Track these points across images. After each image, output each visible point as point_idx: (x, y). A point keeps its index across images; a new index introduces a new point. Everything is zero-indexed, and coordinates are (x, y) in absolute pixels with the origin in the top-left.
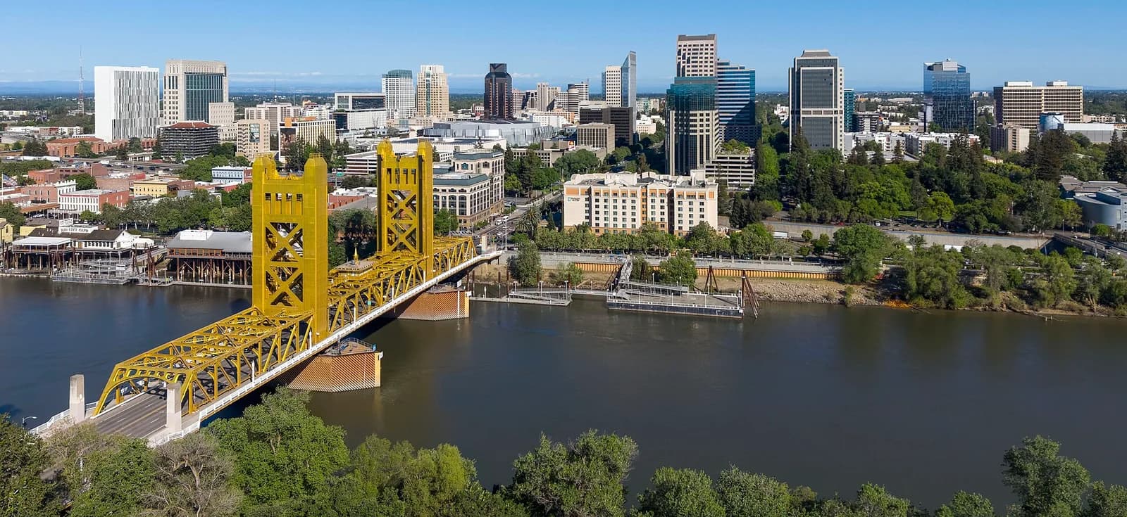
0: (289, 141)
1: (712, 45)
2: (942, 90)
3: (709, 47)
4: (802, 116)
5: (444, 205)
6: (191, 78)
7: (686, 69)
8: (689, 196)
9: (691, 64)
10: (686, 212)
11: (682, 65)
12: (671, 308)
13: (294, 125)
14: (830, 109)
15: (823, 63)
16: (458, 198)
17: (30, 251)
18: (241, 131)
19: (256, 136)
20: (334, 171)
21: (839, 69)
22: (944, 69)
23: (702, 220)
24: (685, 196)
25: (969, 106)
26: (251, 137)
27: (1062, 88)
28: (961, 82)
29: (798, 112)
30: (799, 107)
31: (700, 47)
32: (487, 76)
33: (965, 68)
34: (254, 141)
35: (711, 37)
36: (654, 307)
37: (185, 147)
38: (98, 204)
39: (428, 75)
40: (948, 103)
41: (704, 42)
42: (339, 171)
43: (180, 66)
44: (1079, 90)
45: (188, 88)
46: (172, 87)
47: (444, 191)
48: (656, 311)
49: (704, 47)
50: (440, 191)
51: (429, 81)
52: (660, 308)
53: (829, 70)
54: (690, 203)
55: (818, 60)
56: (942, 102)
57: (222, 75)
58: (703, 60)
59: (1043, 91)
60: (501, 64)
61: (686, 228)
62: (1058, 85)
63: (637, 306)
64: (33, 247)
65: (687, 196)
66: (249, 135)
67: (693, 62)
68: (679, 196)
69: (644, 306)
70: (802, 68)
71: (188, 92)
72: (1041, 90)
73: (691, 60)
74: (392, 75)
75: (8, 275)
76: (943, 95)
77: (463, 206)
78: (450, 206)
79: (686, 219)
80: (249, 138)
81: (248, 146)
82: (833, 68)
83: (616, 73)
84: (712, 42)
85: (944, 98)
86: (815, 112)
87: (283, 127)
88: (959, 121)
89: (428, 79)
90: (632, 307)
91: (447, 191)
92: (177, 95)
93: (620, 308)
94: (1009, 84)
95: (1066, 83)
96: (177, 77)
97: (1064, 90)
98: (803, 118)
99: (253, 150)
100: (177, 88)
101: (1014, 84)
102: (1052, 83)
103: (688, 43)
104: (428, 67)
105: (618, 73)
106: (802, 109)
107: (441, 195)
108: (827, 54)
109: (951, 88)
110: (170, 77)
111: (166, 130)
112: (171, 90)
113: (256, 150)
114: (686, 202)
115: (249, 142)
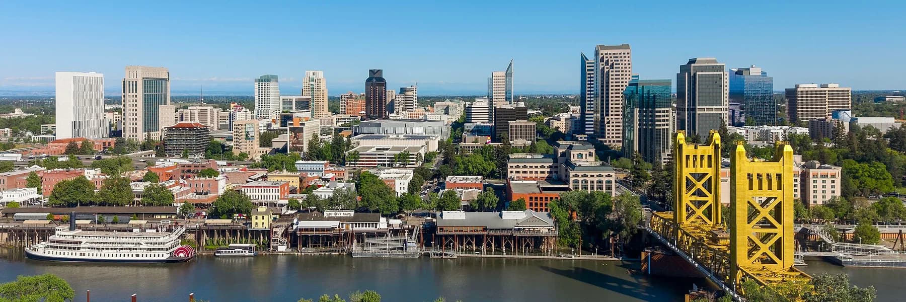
0: (297, 139)
1: (628, 54)
2: (751, 91)
3: (626, 55)
4: (698, 112)
5: (592, 188)
6: (148, 82)
7: (611, 73)
8: (822, 176)
9: (614, 70)
10: (819, 189)
11: (606, 70)
12: (896, 264)
13: (301, 124)
14: (720, 107)
15: (713, 68)
16: (604, 182)
17: (315, 233)
18: (238, 130)
19: (251, 134)
20: (347, 164)
21: (725, 73)
22: (751, 74)
23: (833, 195)
24: (819, 176)
25: (772, 104)
26: (247, 136)
27: (835, 89)
28: (766, 85)
29: (694, 110)
30: (694, 104)
31: (619, 56)
32: (368, 80)
33: (766, 73)
34: (249, 139)
35: (627, 47)
36: (883, 264)
37: (187, 145)
38: (279, 194)
39: (313, 80)
40: (756, 101)
41: (622, 51)
42: (352, 164)
43: (139, 72)
44: (848, 91)
45: (145, 92)
46: (131, 91)
47: (592, 176)
48: (884, 267)
49: (622, 55)
50: (589, 176)
51: (313, 85)
52: (888, 264)
53: (719, 74)
54: (823, 182)
55: (708, 66)
56: (752, 101)
57: (165, 80)
58: (623, 66)
59: (827, 92)
60: (379, 70)
61: (820, 202)
62: (833, 86)
63: (868, 264)
64: (317, 230)
65: (821, 175)
66: (244, 134)
67: (615, 68)
68: (814, 176)
69: (874, 264)
70: (698, 73)
71: (145, 95)
72: (825, 91)
73: (615, 66)
74: (265, 80)
75: (303, 254)
76: (753, 95)
77: (609, 189)
78: (597, 189)
79: (819, 195)
80: (244, 137)
81: (244, 143)
82: (722, 73)
83: (501, 78)
84: (628, 51)
85: (753, 97)
86: (708, 110)
87: (292, 126)
88: (765, 116)
89: (312, 83)
90: (864, 265)
91: (595, 176)
92: (136, 98)
93: (854, 265)
94: (800, 86)
95: (837, 85)
96: (136, 82)
97: (836, 91)
98: (699, 114)
99: (248, 147)
100: (136, 92)
101: (803, 87)
102: (828, 85)
103: (609, 51)
104: (311, 73)
105: (503, 78)
106: (697, 107)
107: (589, 179)
108: (715, 61)
109: (758, 89)
110: (129, 82)
111: (170, 130)
112: (131, 94)
113: (251, 147)
114: (820, 181)
115: (244, 140)
